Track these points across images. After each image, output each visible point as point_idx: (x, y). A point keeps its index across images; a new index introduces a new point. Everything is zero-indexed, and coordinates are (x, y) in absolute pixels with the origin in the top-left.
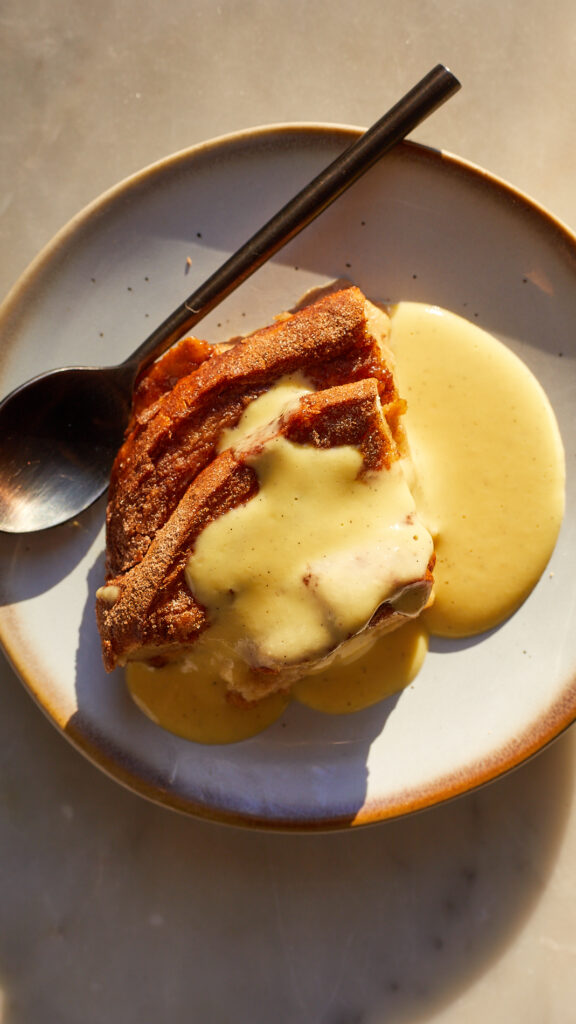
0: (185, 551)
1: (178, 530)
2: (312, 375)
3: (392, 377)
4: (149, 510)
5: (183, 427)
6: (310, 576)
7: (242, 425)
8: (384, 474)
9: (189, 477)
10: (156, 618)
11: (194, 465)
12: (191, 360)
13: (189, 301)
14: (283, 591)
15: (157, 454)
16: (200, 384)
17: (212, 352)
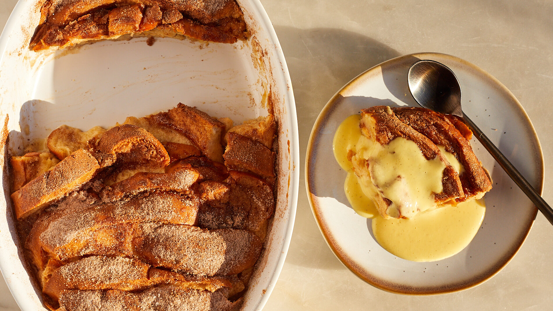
0: (408, 137)
1: (415, 134)
2: (464, 175)
3: (464, 201)
4: (418, 123)
5: (446, 134)
6: (401, 178)
7: (446, 153)
8: (434, 200)
9: (429, 136)
10: (385, 128)
11: (433, 138)
12: (465, 134)
13: (483, 134)
14: (395, 169)
15: (436, 125)
16: (460, 138)
17: (468, 141)
